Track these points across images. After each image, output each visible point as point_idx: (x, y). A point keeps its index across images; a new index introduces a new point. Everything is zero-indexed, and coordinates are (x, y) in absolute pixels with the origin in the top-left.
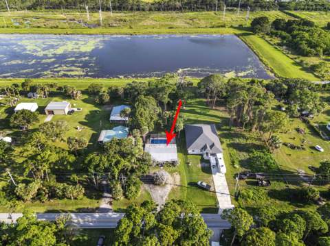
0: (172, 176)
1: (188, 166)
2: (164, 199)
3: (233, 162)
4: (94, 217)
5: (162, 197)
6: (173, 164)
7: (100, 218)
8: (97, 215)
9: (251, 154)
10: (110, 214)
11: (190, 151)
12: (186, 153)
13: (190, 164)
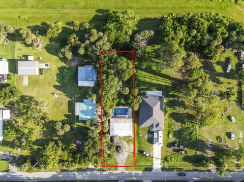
1: (139, 137)
2: (124, 162)
3: (169, 133)
4: (87, 174)
5: (122, 161)
7: (90, 174)
8: (89, 173)
9: (183, 125)
10: (95, 172)
13: (140, 135)
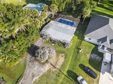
0: (57, 56)
1: (78, 52)
5: (33, 76)
6: (64, 44)
11: (86, 38)
12: (82, 38)
13: (80, 51)
